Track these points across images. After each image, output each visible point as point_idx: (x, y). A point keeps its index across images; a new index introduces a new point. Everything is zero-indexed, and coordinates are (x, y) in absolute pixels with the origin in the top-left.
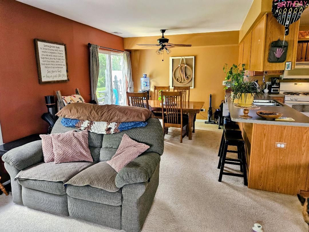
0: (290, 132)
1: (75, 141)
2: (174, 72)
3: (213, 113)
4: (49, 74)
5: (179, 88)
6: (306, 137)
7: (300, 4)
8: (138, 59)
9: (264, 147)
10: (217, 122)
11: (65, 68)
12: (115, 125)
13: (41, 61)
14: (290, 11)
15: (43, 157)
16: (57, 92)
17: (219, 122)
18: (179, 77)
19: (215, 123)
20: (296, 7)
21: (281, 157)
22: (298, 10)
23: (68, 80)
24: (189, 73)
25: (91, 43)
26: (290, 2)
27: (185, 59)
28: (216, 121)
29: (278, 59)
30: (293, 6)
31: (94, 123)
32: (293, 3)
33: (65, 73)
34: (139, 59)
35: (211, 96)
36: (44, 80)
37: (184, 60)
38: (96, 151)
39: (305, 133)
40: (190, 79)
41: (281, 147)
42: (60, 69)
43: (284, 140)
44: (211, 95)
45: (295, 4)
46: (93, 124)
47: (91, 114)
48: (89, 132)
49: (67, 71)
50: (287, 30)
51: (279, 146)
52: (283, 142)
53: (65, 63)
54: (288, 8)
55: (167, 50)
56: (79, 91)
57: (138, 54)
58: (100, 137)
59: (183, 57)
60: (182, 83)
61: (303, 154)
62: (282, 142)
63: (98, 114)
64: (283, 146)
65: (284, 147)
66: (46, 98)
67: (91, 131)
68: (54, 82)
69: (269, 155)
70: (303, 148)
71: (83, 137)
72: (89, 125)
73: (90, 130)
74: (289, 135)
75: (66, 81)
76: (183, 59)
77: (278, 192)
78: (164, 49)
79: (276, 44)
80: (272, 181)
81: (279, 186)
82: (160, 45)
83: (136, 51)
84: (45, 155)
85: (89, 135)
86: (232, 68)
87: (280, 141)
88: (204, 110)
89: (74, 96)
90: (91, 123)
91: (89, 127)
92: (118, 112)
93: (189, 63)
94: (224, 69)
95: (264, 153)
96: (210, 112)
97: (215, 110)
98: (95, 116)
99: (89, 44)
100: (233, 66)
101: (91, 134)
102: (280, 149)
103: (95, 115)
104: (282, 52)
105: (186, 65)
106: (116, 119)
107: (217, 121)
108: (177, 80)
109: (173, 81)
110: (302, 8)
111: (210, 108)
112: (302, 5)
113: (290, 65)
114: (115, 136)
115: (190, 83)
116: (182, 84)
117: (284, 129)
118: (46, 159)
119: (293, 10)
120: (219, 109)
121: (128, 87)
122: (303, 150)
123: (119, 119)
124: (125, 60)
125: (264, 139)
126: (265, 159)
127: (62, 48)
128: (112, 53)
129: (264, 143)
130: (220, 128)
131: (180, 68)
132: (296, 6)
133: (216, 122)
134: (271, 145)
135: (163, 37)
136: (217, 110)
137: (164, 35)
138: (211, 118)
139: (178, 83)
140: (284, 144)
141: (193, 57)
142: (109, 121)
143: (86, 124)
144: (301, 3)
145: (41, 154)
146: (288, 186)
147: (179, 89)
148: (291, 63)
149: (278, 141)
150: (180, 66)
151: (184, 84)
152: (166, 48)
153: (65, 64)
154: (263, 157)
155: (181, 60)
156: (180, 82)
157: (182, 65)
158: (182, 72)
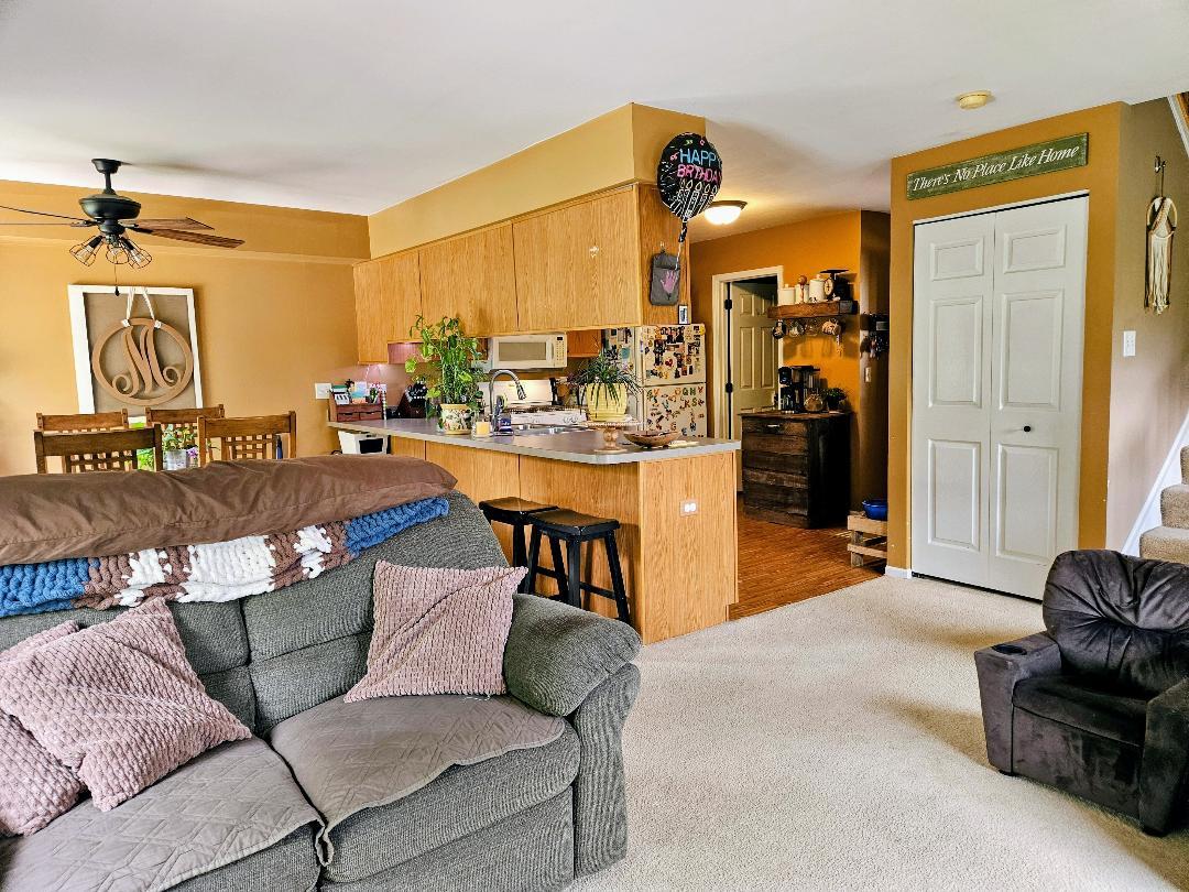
2: (96, 352)
5: (175, 416)
12: (324, 536)
18: (129, 374)
24: (173, 355)
27: (151, 296)
29: (669, 296)
31: (196, 555)
37: (147, 300)
40: (185, 382)
46: (192, 559)
47: (189, 509)
48: (173, 605)
58: (232, 615)
59: (140, 290)
63: (224, 501)
67: (187, 599)
72: (168, 567)
73: (179, 595)
76: (138, 297)
90: (177, 559)
92: (326, 480)
93: (168, 312)
98: (213, 516)
101: (183, 614)
102: (690, 515)
103: (212, 509)
105: (158, 324)
106: (328, 510)
108: (120, 386)
109: (100, 392)
113: (687, 312)
114: (330, 584)
115: (186, 397)
117: (691, 464)
123: (343, 504)
131: (127, 332)
135: (109, 190)
137: (113, 183)
139: (126, 398)
141: (189, 293)
147: (172, 419)
150: (127, 325)
151: (154, 402)
155: (130, 300)
156: (133, 393)
157: (135, 321)
158: (143, 352)
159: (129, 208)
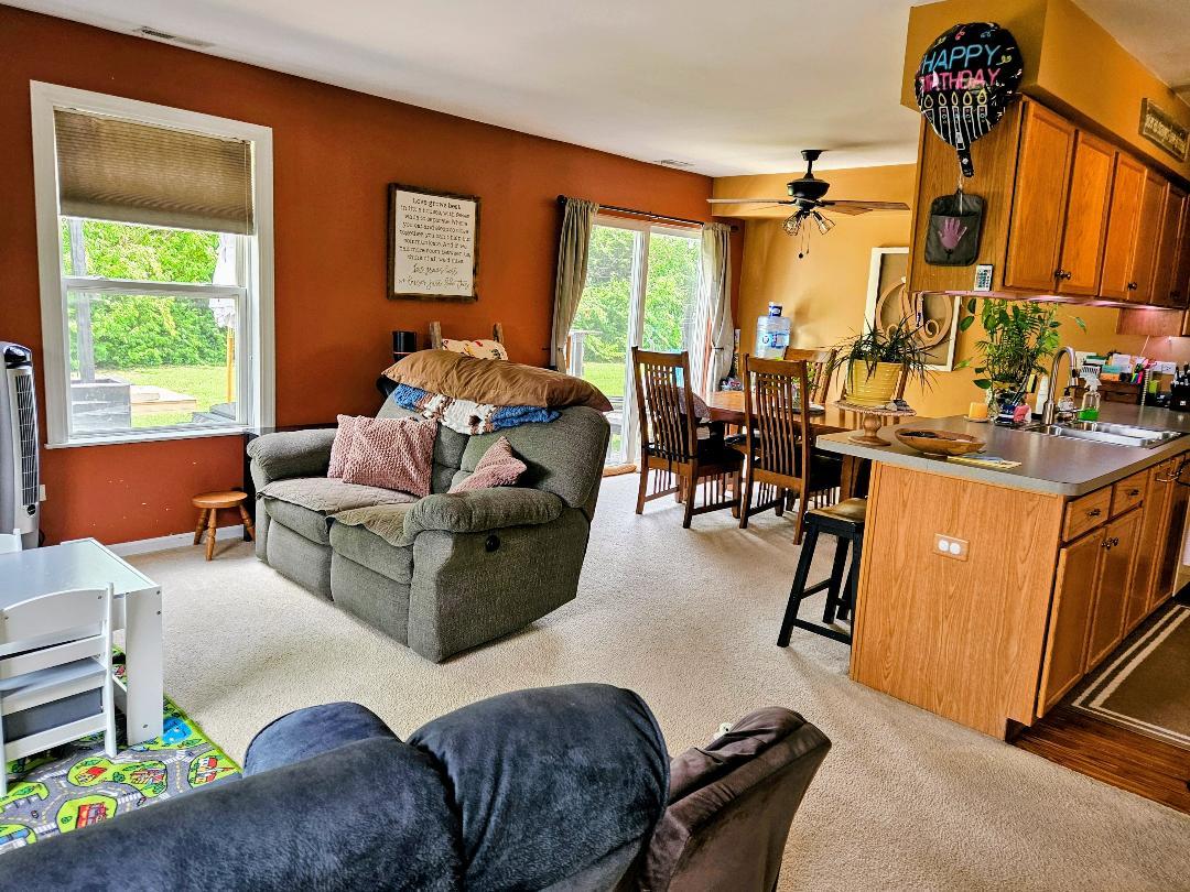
0: (981, 505)
1: (399, 438)
2: (882, 300)
4: (417, 277)
6: (1032, 530)
7: (976, 82)
8: (765, 254)
9: (901, 548)
11: (469, 263)
12: (490, 411)
13: (400, 239)
14: (967, 100)
15: (327, 465)
16: (433, 327)
20: (967, 90)
21: (952, 589)
22: (974, 96)
23: (476, 297)
25: (565, 196)
26: (947, 74)
29: (950, 252)
30: (957, 87)
31: (454, 403)
32: (955, 76)
33: (469, 278)
34: (768, 257)
36: (399, 289)
38: (444, 475)
39: (1028, 515)
40: (942, 336)
41: (949, 550)
42: (451, 266)
43: (960, 531)
45: (962, 80)
46: (451, 404)
48: (439, 424)
49: (474, 271)
50: (965, 161)
51: (945, 549)
52: (960, 535)
53: (471, 250)
54: (948, 94)
55: (820, 218)
56: (500, 331)
57: (766, 234)
58: (461, 440)
61: (1020, 589)
62: (955, 536)
63: (459, 378)
64: (955, 549)
65: (959, 555)
66: (395, 334)
67: (444, 424)
68: (430, 299)
69: (916, 576)
70: (1021, 568)
71: (421, 433)
72: (441, 405)
73: (442, 420)
74: (979, 513)
75: (466, 298)
77: (940, 710)
78: (811, 217)
79: (945, 206)
80: (921, 669)
81: (940, 689)
82: (794, 201)
84: (332, 462)
85: (438, 433)
87: (948, 533)
89: (479, 343)
90: (447, 403)
91: (439, 412)
95: (899, 565)
99: (561, 198)
101: (442, 431)
102: (948, 556)
104: (960, 230)
106: (492, 397)
110: (983, 91)
112: (983, 82)
113: (989, 274)
114: (484, 442)
115: (940, 350)
117: (964, 490)
118: (331, 470)
119: (961, 100)
121: (713, 346)
122: (1019, 571)
123: (498, 396)
124: (706, 252)
125: (903, 517)
126: (903, 588)
127: (469, 207)
128: (654, 227)
129: (902, 530)
131: (905, 288)
132: (965, 87)
134: (922, 543)
135: (809, 175)
137: (813, 169)
140: (959, 543)
142: (479, 398)
143: (434, 403)
144: (979, 77)
145: (326, 457)
146: (970, 695)
148: (990, 268)
149: (941, 532)
150: (905, 281)
152: (816, 214)
153: (472, 254)
154: (896, 580)
158: (913, 306)
159: (822, 188)
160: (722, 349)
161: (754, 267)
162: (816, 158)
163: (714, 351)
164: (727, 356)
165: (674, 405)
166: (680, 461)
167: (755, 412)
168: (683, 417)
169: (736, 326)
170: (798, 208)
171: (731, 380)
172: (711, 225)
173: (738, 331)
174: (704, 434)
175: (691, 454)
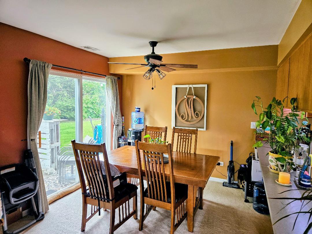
2: (177, 105)
3: (235, 171)
10: (243, 186)
17: (245, 187)
19: (239, 188)
25: (29, 58)
27: (194, 87)
28: (241, 184)
35: (232, 144)
37: (193, 89)
40: (201, 117)
44: (232, 141)
55: (159, 72)
59: (191, 86)
60: (190, 122)
76: (190, 88)
82: (148, 64)
83: (128, 76)
86: (270, 106)
88: (222, 164)
93: (199, 93)
94: (253, 106)
96: (231, 169)
97: (240, 166)
99: (26, 59)
100: (273, 101)
105: (194, 97)
107: (243, 184)
108: (182, 117)
109: (177, 119)
111: (231, 162)
115: (201, 122)
116: (188, 123)
120: (245, 165)
121: (114, 125)
128: (84, 77)
130: (247, 201)
131: (186, 100)
133: (241, 187)
135: (153, 52)
136: (243, 166)
137: (155, 50)
138: (232, 179)
139: (183, 121)
141: (206, 86)
147: (181, 132)
150: (186, 97)
151: (191, 123)
152: (158, 70)
155: (188, 89)
156: (186, 119)
157: (189, 96)
158: (190, 107)
160: (118, 125)
161: (127, 93)
162: (155, 46)
163: (115, 127)
164: (120, 128)
165: (98, 171)
166: (105, 201)
167: (143, 168)
168: (104, 177)
169: (122, 116)
170: (150, 68)
171: (123, 137)
172: (109, 76)
173: (123, 117)
174: (117, 183)
175: (111, 198)
